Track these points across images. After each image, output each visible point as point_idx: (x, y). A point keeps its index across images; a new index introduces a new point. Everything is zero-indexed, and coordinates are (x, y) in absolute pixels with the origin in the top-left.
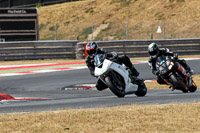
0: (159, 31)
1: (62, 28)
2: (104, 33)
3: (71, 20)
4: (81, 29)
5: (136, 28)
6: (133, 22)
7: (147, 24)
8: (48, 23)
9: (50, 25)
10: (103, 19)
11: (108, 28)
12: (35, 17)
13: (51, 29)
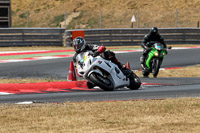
0: (133, 20)
1: (33, 15)
2: (76, 21)
3: (42, 7)
4: (52, 17)
5: (108, 16)
6: (105, 10)
7: (119, 13)
8: (18, 10)
9: (20, 13)
10: (75, 7)
11: (80, 17)
12: (9, 4)
13: (21, 16)
